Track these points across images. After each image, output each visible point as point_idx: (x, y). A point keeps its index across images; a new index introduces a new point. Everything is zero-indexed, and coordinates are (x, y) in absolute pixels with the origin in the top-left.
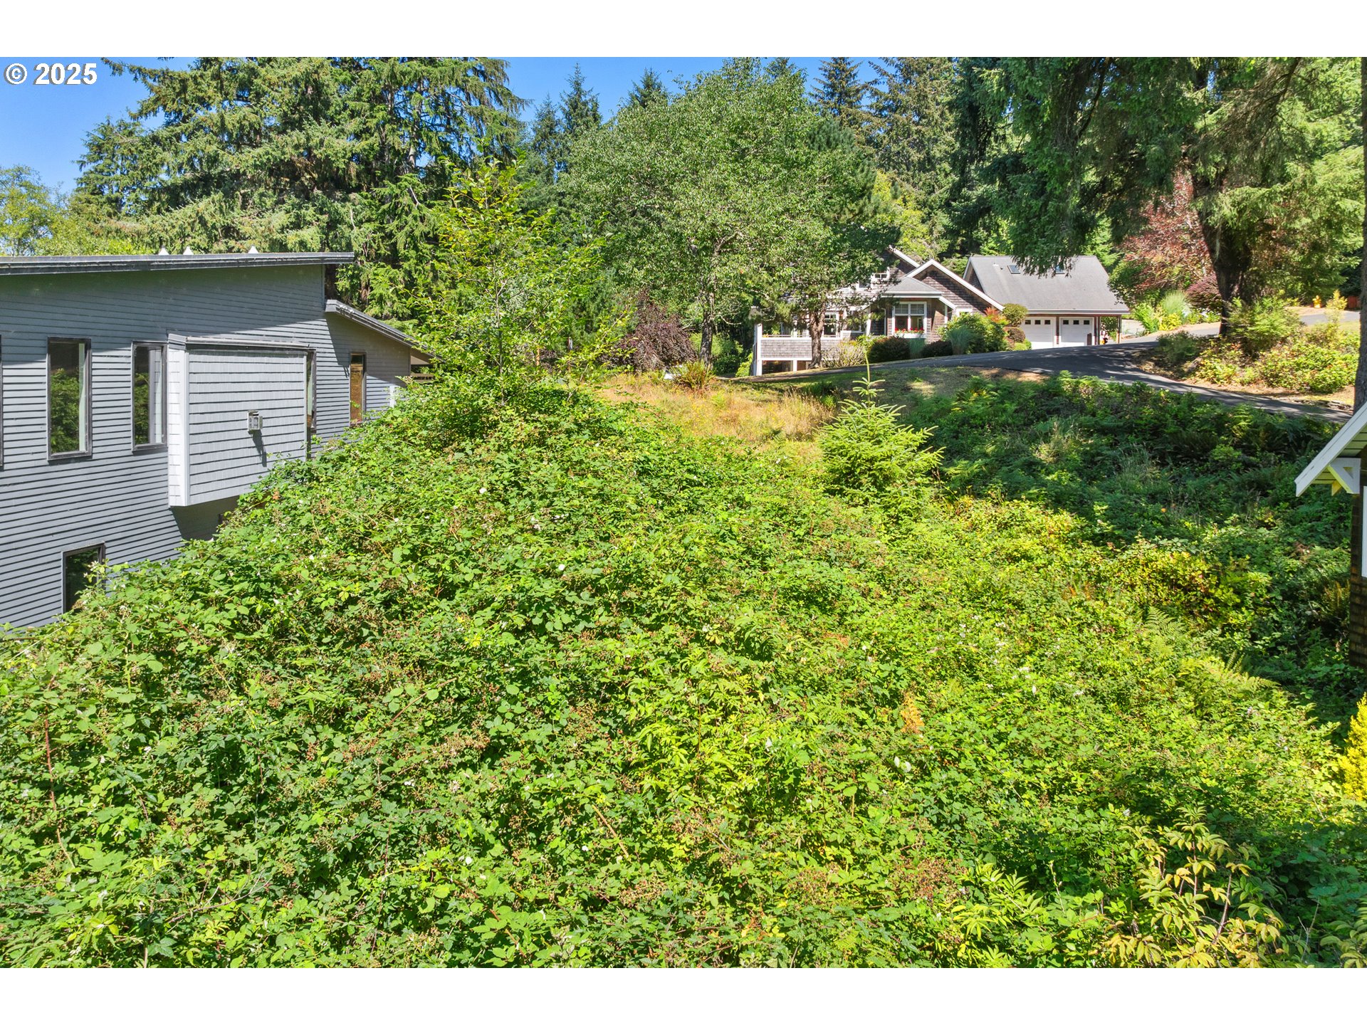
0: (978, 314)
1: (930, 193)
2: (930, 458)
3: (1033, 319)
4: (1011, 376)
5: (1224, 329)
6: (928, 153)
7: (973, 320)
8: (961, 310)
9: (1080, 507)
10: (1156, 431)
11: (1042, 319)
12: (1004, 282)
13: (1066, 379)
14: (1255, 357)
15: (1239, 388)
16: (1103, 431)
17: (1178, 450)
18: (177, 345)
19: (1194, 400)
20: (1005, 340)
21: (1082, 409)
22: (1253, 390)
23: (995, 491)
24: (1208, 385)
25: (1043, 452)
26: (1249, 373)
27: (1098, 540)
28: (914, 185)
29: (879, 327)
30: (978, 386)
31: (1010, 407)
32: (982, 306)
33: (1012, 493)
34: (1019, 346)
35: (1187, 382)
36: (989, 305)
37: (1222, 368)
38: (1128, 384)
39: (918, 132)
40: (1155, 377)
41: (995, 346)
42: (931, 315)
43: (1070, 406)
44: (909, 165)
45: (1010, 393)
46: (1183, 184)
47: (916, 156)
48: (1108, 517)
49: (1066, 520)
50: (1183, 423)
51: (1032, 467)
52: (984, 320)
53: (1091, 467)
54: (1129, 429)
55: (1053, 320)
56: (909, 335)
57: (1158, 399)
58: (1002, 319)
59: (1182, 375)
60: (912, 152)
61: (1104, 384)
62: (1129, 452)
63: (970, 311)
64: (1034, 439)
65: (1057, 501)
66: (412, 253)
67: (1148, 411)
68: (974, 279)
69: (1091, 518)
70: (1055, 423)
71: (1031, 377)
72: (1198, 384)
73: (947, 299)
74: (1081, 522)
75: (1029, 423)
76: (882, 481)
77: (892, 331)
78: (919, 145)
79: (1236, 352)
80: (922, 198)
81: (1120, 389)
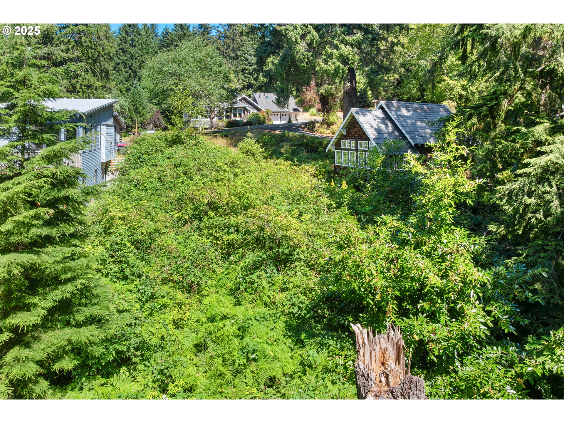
0: (258, 112)
1: (237, 67)
2: (262, 150)
3: (273, 114)
4: (273, 132)
5: (323, 120)
6: (236, 54)
7: (257, 114)
8: (253, 111)
9: (292, 160)
10: (306, 145)
11: (276, 114)
12: (264, 102)
13: (287, 133)
14: (330, 127)
15: (326, 135)
16: (295, 145)
17: (311, 149)
18: (104, 125)
19: (315, 138)
20: (266, 121)
21: (290, 140)
22: (329, 135)
23: (274, 158)
24: (319, 134)
25: (283, 150)
26: (329, 131)
27: (296, 165)
28: (232, 65)
29: (228, 117)
30: (265, 135)
31: (274, 140)
32: (259, 110)
33: (278, 158)
34: (270, 123)
35: (314, 133)
36: (261, 110)
37: (322, 130)
38: (301, 134)
39: (233, 46)
40: (307, 132)
41: (264, 123)
42: (244, 112)
43: (288, 139)
44: (230, 57)
45: (274, 136)
46: (313, 83)
47: (233, 55)
48: (297, 161)
49: (289, 163)
50: (313, 143)
51: (280, 153)
52: (260, 115)
53: (293, 153)
54: (301, 145)
55: (279, 114)
56: (238, 119)
57: (307, 138)
58: (265, 114)
59: (313, 132)
60: (232, 53)
61: (295, 134)
62: (301, 150)
63: (255, 111)
64: (280, 147)
65: (287, 159)
66: (81, 90)
67: (305, 141)
68: (255, 100)
69: (294, 162)
70: (285, 143)
71: (278, 132)
72: (317, 134)
73: (249, 107)
74: (292, 163)
75: (278, 144)
76: (253, 155)
77: (233, 118)
78: (233, 50)
79: (325, 126)
80: (235, 69)
81: (299, 135)
